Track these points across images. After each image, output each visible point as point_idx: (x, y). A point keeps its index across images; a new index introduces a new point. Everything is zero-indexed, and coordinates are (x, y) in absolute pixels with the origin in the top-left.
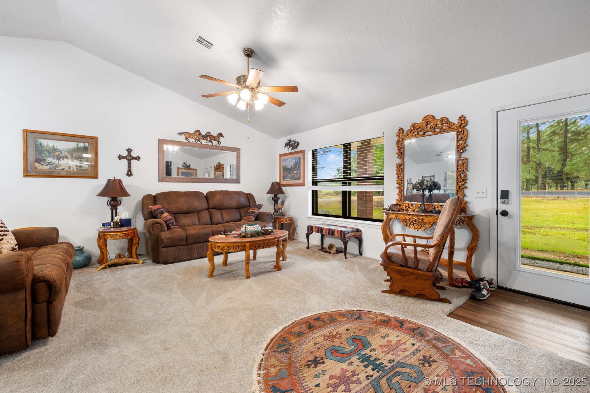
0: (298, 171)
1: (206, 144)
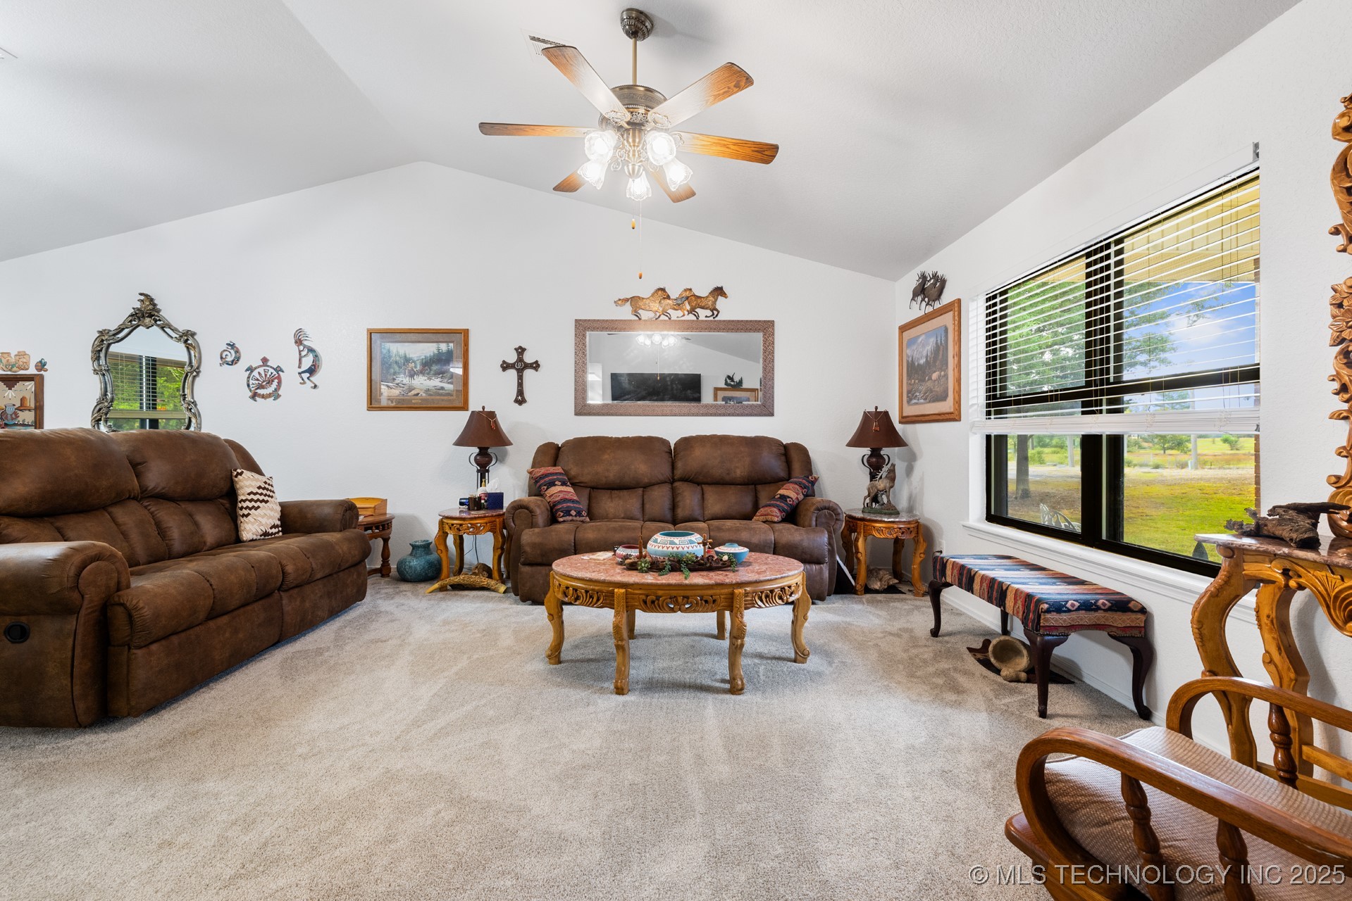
0: (943, 373)
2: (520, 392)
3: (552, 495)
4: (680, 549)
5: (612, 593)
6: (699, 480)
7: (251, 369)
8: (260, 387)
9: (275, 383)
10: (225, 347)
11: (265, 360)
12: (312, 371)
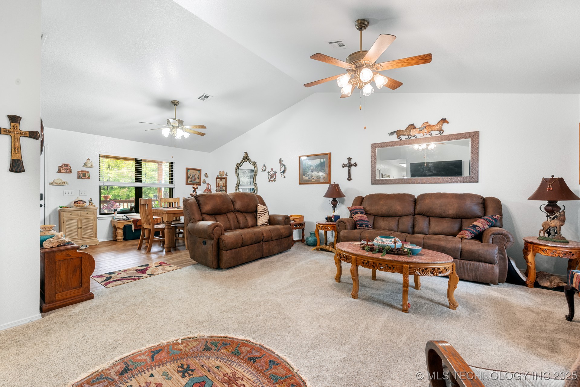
2: (349, 176)
3: (356, 218)
4: (385, 244)
5: (351, 257)
6: (428, 215)
7: (269, 172)
8: (271, 178)
9: (275, 176)
10: (263, 166)
11: (272, 169)
12: (284, 172)
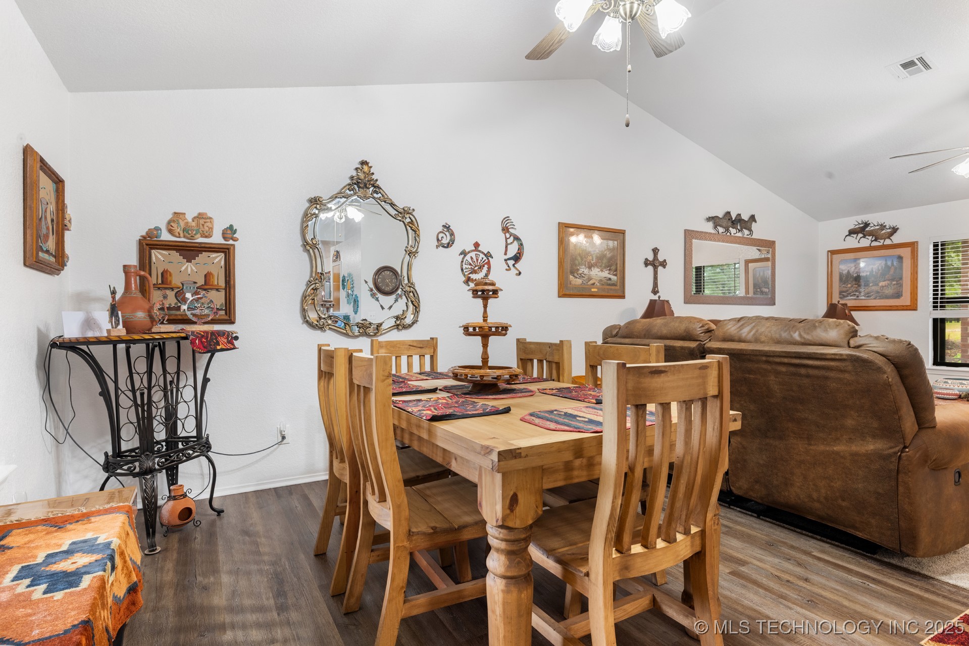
0: (894, 282)
1: (736, 235)
7: (464, 253)
8: (474, 272)
10: (441, 229)
11: (477, 245)
12: (517, 258)
